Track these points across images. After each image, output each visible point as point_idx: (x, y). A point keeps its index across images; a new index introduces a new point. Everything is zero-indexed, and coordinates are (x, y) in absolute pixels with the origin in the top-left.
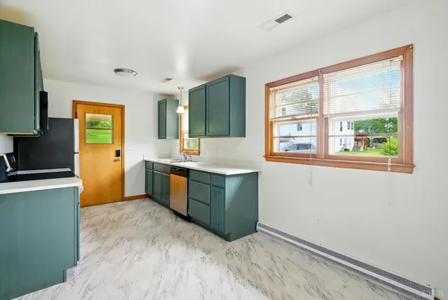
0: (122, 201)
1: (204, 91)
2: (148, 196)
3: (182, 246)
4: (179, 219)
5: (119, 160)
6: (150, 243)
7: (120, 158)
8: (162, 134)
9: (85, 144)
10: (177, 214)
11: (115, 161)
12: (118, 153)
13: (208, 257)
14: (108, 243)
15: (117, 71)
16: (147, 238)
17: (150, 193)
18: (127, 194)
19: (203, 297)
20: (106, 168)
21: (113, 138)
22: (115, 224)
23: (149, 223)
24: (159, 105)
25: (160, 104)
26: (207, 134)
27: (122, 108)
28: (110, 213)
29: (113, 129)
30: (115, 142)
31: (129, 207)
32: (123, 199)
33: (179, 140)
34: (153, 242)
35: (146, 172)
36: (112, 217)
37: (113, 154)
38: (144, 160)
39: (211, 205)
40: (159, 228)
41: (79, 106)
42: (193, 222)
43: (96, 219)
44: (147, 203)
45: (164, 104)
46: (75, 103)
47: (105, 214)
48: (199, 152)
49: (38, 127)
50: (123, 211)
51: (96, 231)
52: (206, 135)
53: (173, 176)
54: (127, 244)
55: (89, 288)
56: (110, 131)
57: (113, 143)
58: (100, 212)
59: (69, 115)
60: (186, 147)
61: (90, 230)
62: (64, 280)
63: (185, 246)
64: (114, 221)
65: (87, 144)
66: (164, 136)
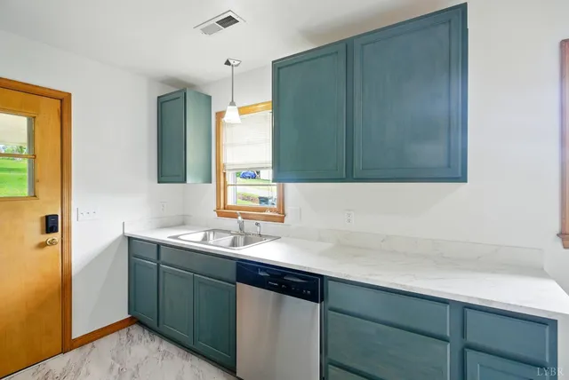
0: (64, 352)
2: (134, 320)
5: (52, 243)
7: (56, 236)
8: (170, 166)
11: (42, 245)
12: (50, 225)
18: (79, 330)
21: (33, 182)
24: (159, 105)
25: (162, 102)
27: (64, 101)
29: (33, 157)
30: (41, 190)
32: (68, 344)
33: (213, 185)
37: (32, 230)
38: (124, 236)
45: (181, 100)
48: (284, 215)
56: (24, 164)
57: (35, 196)
60: (231, 202)
66: (182, 179)
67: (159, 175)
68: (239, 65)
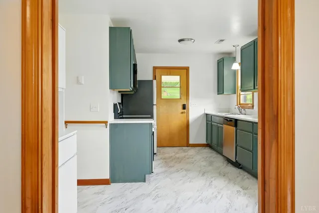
0: (187, 147)
1: (253, 46)
2: (208, 145)
3: (225, 181)
4: (229, 164)
5: (184, 113)
6: (201, 175)
7: (185, 111)
8: (220, 90)
9: (161, 99)
10: (229, 161)
11: (182, 113)
12: (184, 107)
13: (243, 191)
14: (172, 169)
15: (180, 41)
16: (200, 172)
17: (210, 142)
18: (191, 142)
19: (227, 210)
20: (176, 119)
21: (181, 94)
22: (179, 160)
23: (204, 163)
24: (218, 63)
26: (256, 87)
27: (187, 70)
28: (177, 153)
29: (180, 87)
31: (192, 151)
32: (188, 145)
33: (236, 95)
34: (203, 175)
35: (207, 124)
36: (177, 156)
37: (181, 107)
38: (205, 113)
39: (253, 152)
40: (210, 168)
41: (157, 70)
42: (241, 168)
43: (167, 155)
44: (207, 151)
45: (222, 62)
46: (155, 68)
47: (174, 154)
48: (253, 106)
49: (132, 86)
50: (186, 153)
51: (166, 162)
52: (254, 88)
53: (225, 126)
54: (184, 172)
55: (157, 188)
57: (181, 98)
58: (170, 152)
59: (151, 78)
60: (242, 102)
61: (162, 161)
62: (144, 181)
63: (226, 182)
64: (178, 158)
65: (163, 99)
66: (222, 92)
67: (218, 91)
68: (238, 46)
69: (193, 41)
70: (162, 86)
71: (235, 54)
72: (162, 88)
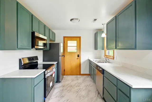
7: (79, 58)
11: (77, 59)
12: (78, 56)
18: (82, 73)
20: (74, 62)
21: (77, 50)
24: (95, 34)
27: (80, 38)
28: (73, 81)
29: (77, 47)
32: (80, 74)
36: (72, 83)
38: (88, 59)
45: (97, 34)
46: (64, 37)
47: (71, 81)
48: (114, 58)
52: (116, 48)
57: (77, 52)
60: (107, 54)
64: (72, 86)
65: (68, 52)
66: (97, 49)
67: (95, 48)
68: (105, 24)
69: (79, 20)
70: (68, 46)
71: (103, 30)
72: (68, 47)
